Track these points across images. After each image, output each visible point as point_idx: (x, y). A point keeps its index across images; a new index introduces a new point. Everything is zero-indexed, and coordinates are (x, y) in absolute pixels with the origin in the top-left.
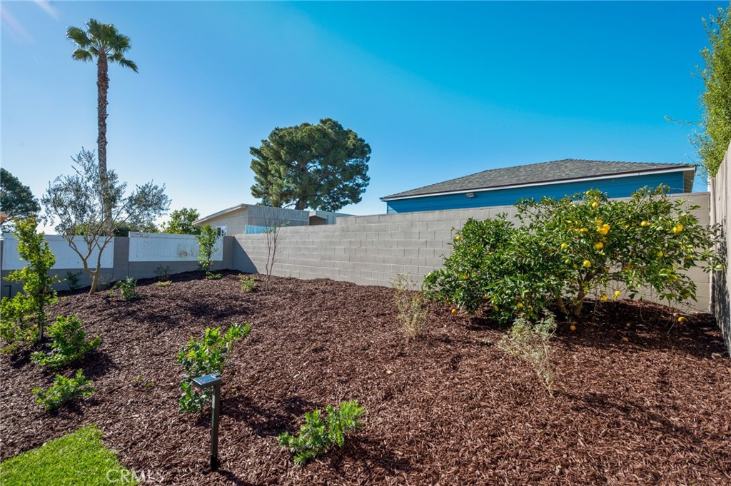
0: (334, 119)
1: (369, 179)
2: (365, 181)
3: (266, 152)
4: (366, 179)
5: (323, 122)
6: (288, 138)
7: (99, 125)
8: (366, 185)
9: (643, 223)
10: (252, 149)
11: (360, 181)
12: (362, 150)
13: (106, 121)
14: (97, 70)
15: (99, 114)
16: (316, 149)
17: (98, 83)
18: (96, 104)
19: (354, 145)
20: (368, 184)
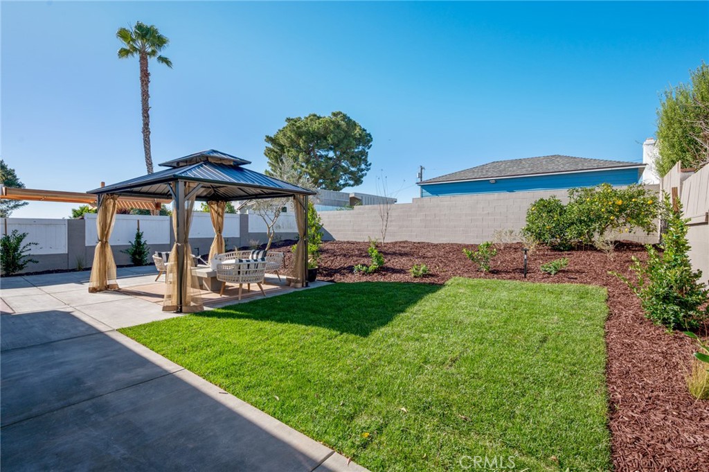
0: (344, 112)
1: (370, 164)
2: (367, 166)
3: (283, 141)
4: (368, 165)
5: (335, 115)
6: (304, 129)
7: (144, 116)
8: (368, 170)
9: (633, 200)
10: (267, 137)
11: (363, 166)
12: (366, 139)
13: (149, 112)
14: (139, 66)
15: (143, 106)
16: (332, 139)
17: (141, 78)
18: (140, 98)
19: (360, 135)
20: (369, 169)
